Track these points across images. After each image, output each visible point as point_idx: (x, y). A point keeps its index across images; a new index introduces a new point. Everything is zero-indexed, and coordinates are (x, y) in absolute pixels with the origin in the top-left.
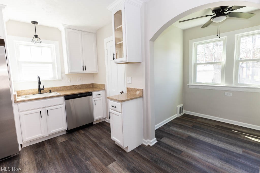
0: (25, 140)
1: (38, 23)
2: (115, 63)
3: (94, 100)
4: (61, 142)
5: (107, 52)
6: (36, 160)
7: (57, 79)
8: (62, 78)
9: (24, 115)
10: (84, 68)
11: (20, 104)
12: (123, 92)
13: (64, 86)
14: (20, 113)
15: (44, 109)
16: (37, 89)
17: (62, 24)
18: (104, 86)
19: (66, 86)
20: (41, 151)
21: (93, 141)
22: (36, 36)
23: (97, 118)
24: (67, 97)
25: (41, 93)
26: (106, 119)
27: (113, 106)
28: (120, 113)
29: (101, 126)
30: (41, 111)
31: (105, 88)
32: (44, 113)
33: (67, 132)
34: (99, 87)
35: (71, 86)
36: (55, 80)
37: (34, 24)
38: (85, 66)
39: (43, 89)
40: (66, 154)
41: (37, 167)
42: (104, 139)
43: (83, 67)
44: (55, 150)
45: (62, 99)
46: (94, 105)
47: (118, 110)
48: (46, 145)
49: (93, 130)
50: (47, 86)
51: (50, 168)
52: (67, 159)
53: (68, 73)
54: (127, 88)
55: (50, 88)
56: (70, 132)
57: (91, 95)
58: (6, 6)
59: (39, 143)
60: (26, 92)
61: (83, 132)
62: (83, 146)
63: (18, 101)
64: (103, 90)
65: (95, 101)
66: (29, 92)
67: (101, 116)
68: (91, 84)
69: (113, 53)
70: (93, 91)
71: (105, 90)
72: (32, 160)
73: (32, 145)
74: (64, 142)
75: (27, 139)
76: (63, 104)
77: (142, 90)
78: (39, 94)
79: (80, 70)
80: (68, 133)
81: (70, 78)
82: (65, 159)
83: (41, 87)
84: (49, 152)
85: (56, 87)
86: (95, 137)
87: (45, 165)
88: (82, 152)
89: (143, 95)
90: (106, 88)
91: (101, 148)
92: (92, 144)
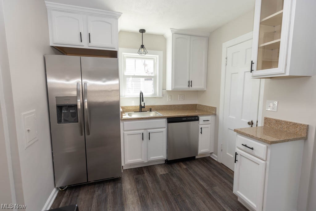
0: (126, 163)
1: (146, 31)
2: (252, 77)
3: (200, 126)
4: (161, 174)
5: (226, 62)
6: (138, 191)
7: (158, 96)
8: (163, 95)
9: (128, 135)
10: (190, 84)
11: (125, 123)
12: (252, 122)
13: (164, 105)
14: (125, 132)
15: (146, 131)
16: (138, 106)
17: (171, 29)
18: (215, 109)
19: (166, 105)
20: (141, 179)
21: (202, 184)
22: (142, 46)
23: (201, 151)
24: (171, 120)
25: (142, 112)
26: (213, 154)
27: (245, 146)
28: (264, 160)
29: (207, 164)
30: (143, 133)
31: (215, 112)
32: (146, 136)
33: (165, 162)
34: (205, 110)
35: (172, 105)
36: (156, 97)
37: (142, 33)
38: (191, 82)
39: (144, 107)
40: (170, 194)
41: (140, 202)
42: (217, 187)
43: (189, 82)
44: (156, 184)
45: (165, 121)
46: (200, 133)
47: (256, 154)
48: (146, 174)
49: (198, 167)
50: (147, 103)
51: (154, 209)
52: (172, 203)
53: (171, 90)
54: (266, 119)
55: (150, 106)
56: (169, 163)
57: (198, 120)
58: (122, 13)
59: (138, 168)
60: (129, 109)
61: (185, 167)
62: (190, 190)
63: (123, 119)
64: (213, 114)
65: (201, 128)
66: (131, 108)
67: (207, 150)
68: (194, 104)
69: (252, 61)
70: (200, 115)
71: (215, 115)
72: (134, 189)
73: (132, 169)
74: (164, 174)
75: (128, 161)
76: (165, 128)
77: (308, 126)
78: (140, 112)
79: (185, 87)
80: (167, 164)
81: (171, 96)
82: (171, 203)
83: (143, 105)
84: (150, 184)
85: (156, 106)
86: (203, 179)
87: (149, 202)
88: (190, 198)
89: (307, 136)
90: (217, 113)
91: (216, 200)
92: (202, 190)
